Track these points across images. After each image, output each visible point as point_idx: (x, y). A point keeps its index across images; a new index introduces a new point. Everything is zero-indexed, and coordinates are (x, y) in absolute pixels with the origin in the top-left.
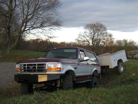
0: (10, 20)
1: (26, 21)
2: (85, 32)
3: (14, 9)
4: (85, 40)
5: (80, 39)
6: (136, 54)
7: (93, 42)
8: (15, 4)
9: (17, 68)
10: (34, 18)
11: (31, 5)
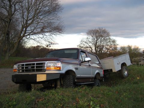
0: (9, 25)
1: (26, 26)
2: (87, 38)
3: (14, 13)
4: (88, 46)
5: (82, 45)
6: (140, 61)
7: (95, 48)
8: (14, 8)
9: (15, 68)
10: (34, 23)
11: (32, 10)
